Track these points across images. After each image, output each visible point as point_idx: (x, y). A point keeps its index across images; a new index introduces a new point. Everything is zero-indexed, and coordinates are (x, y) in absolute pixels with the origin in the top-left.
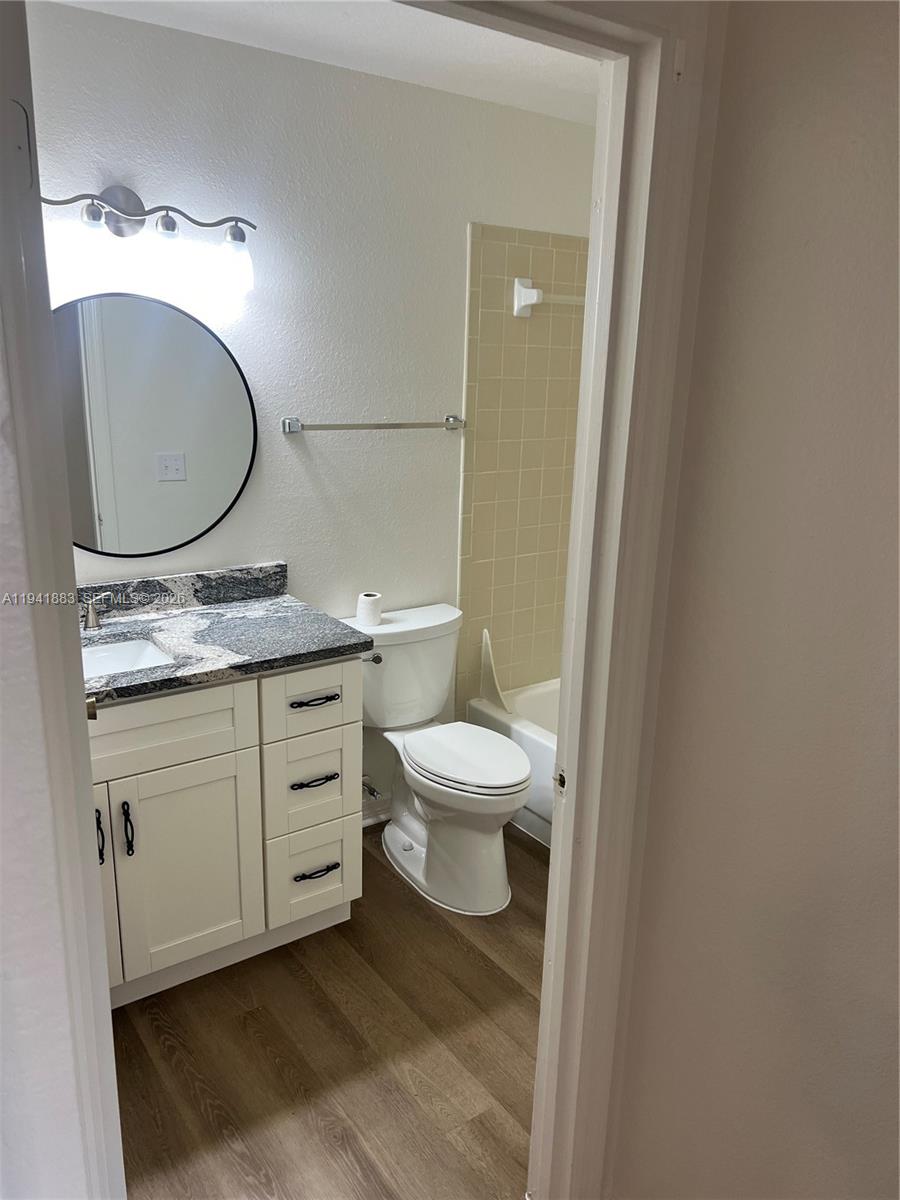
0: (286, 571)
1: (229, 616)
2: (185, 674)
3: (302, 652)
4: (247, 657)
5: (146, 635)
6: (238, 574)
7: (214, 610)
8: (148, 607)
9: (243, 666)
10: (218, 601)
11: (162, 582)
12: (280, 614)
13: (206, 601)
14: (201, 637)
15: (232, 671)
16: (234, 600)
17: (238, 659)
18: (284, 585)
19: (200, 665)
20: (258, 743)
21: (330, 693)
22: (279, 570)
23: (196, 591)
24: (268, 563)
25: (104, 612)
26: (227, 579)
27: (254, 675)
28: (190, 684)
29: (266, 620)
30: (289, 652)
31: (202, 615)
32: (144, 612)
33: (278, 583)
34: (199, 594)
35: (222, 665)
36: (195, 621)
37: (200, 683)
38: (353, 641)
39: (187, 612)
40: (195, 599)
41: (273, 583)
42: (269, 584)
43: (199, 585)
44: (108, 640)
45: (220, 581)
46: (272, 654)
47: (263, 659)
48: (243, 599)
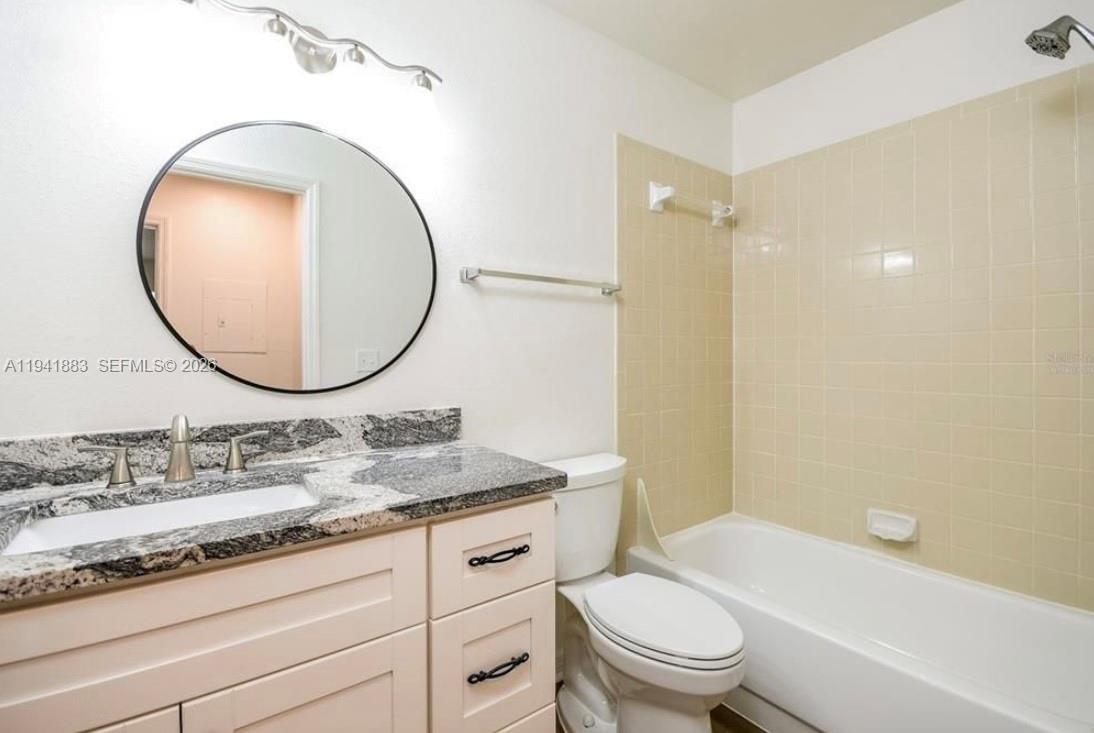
0: (460, 415)
1: (398, 457)
2: (323, 520)
3: (484, 488)
4: (413, 496)
5: (297, 477)
6: (410, 417)
7: (383, 453)
8: (309, 450)
9: (409, 507)
10: (389, 444)
11: (328, 421)
12: (452, 455)
13: (376, 444)
14: (360, 478)
15: (391, 515)
16: (406, 443)
17: (400, 499)
18: (457, 430)
19: (349, 507)
20: (424, 617)
21: (517, 545)
22: (452, 413)
23: (366, 433)
24: (443, 406)
25: (256, 454)
26: (399, 420)
27: (421, 520)
28: (329, 535)
29: (438, 460)
30: (468, 489)
31: (369, 458)
32: (305, 455)
33: (452, 427)
34: (369, 437)
35: (379, 506)
36: (359, 462)
37: (344, 532)
38: (543, 476)
39: (352, 455)
40: (364, 442)
41: (446, 427)
42: (442, 428)
43: (369, 427)
44: (249, 484)
45: (392, 423)
46: (446, 491)
47: (434, 498)
48: (416, 443)
